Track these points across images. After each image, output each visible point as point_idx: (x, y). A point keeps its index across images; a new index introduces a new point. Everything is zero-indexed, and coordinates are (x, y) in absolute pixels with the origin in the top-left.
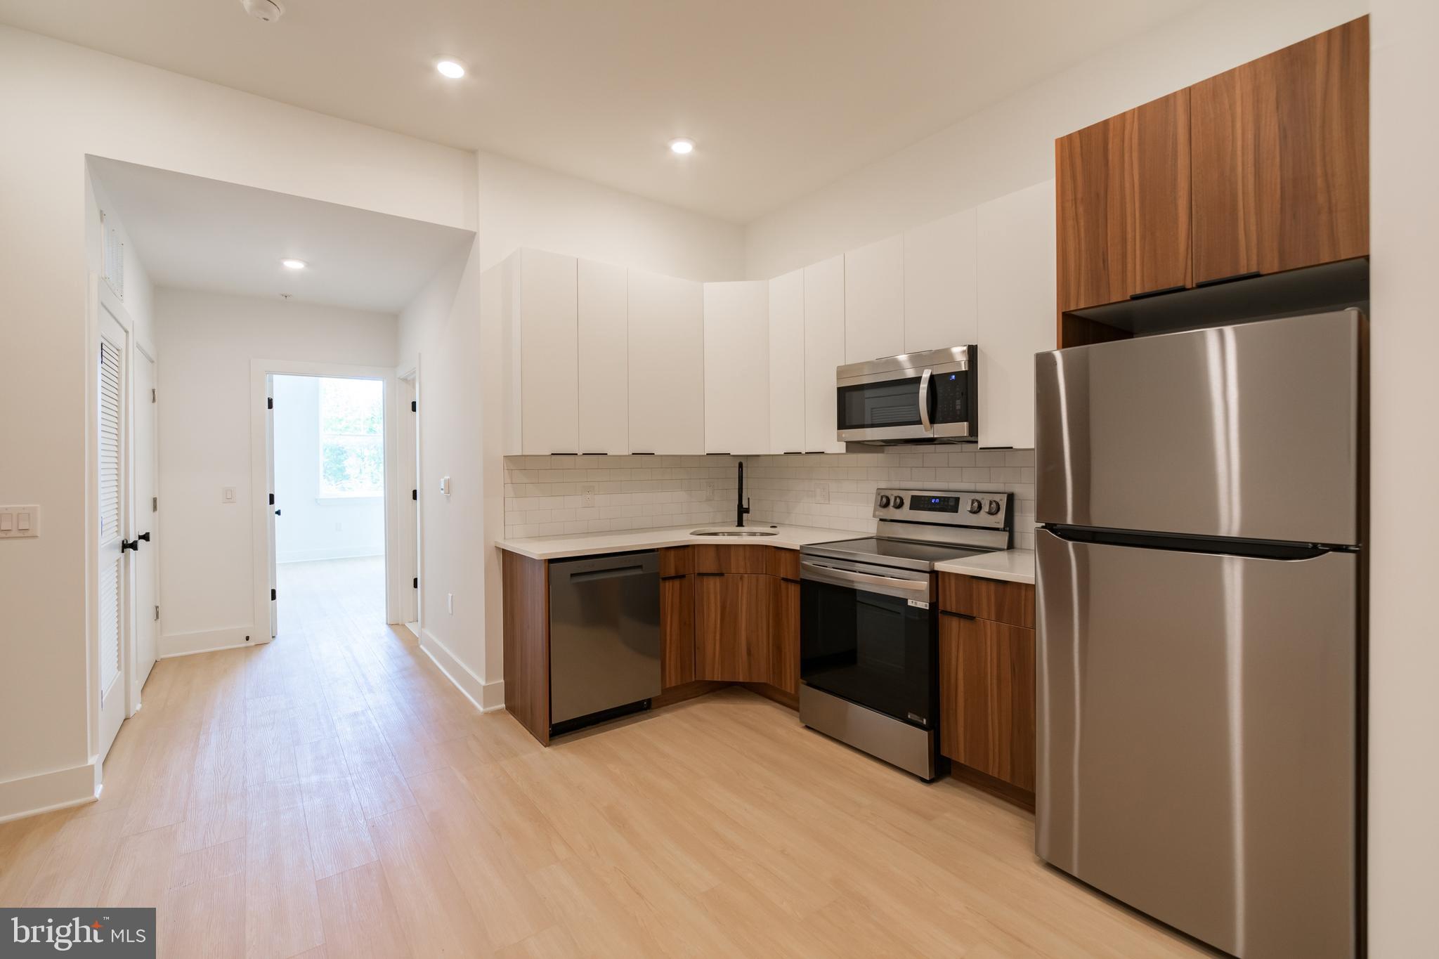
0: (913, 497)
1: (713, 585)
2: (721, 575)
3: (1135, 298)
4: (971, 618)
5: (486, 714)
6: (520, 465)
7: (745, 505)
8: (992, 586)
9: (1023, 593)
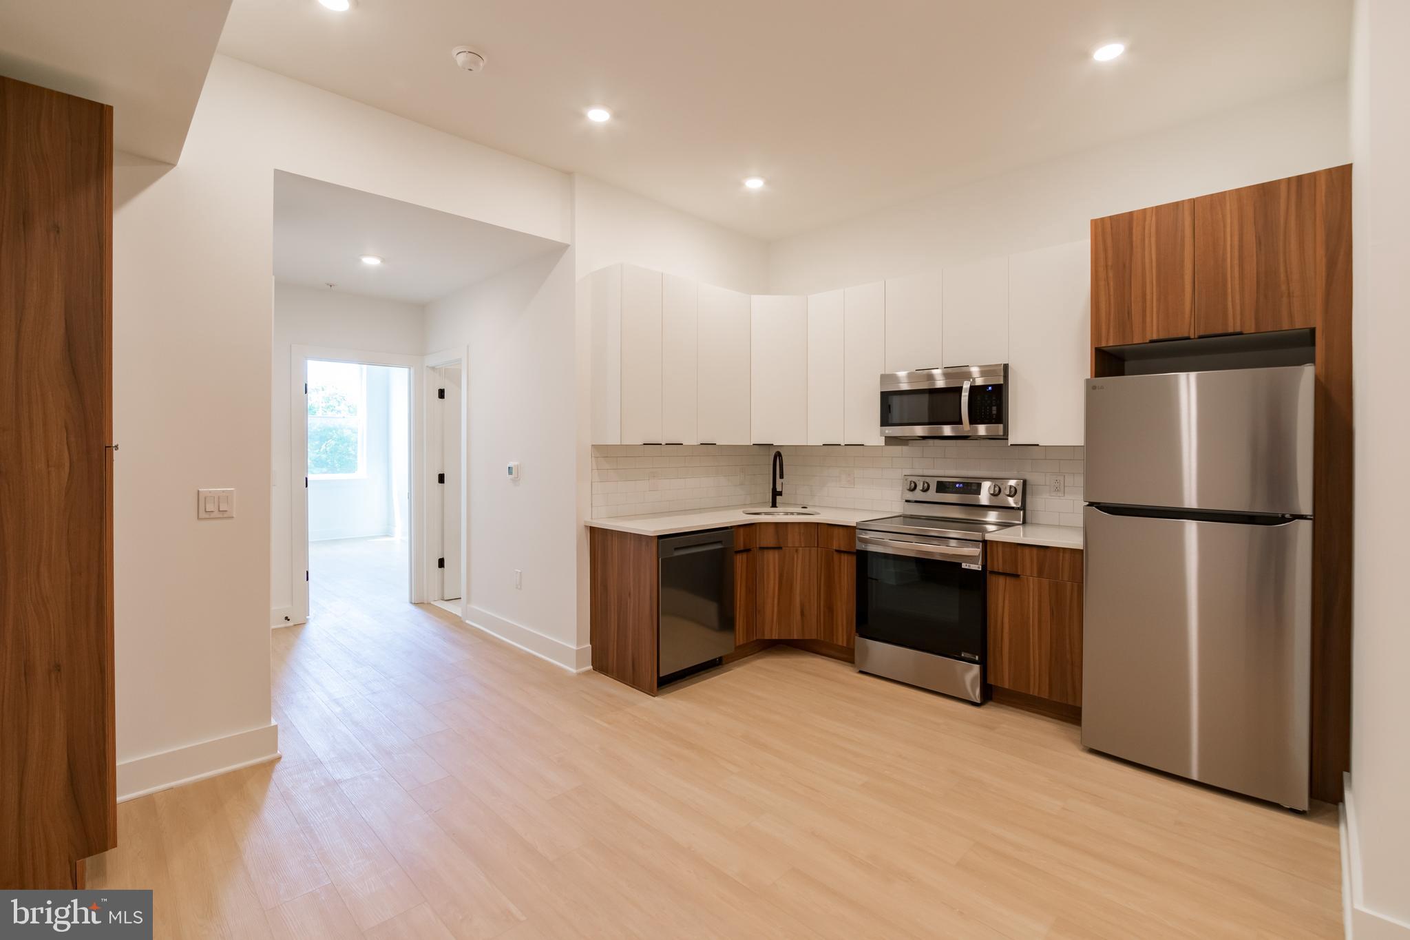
0: (938, 482)
1: (772, 558)
2: (780, 548)
3: (1152, 342)
4: (1016, 576)
5: (579, 674)
6: (604, 453)
7: (779, 489)
8: (1035, 551)
9: (1061, 554)
